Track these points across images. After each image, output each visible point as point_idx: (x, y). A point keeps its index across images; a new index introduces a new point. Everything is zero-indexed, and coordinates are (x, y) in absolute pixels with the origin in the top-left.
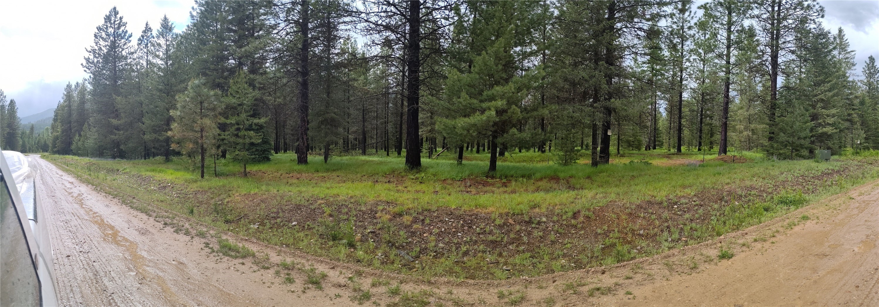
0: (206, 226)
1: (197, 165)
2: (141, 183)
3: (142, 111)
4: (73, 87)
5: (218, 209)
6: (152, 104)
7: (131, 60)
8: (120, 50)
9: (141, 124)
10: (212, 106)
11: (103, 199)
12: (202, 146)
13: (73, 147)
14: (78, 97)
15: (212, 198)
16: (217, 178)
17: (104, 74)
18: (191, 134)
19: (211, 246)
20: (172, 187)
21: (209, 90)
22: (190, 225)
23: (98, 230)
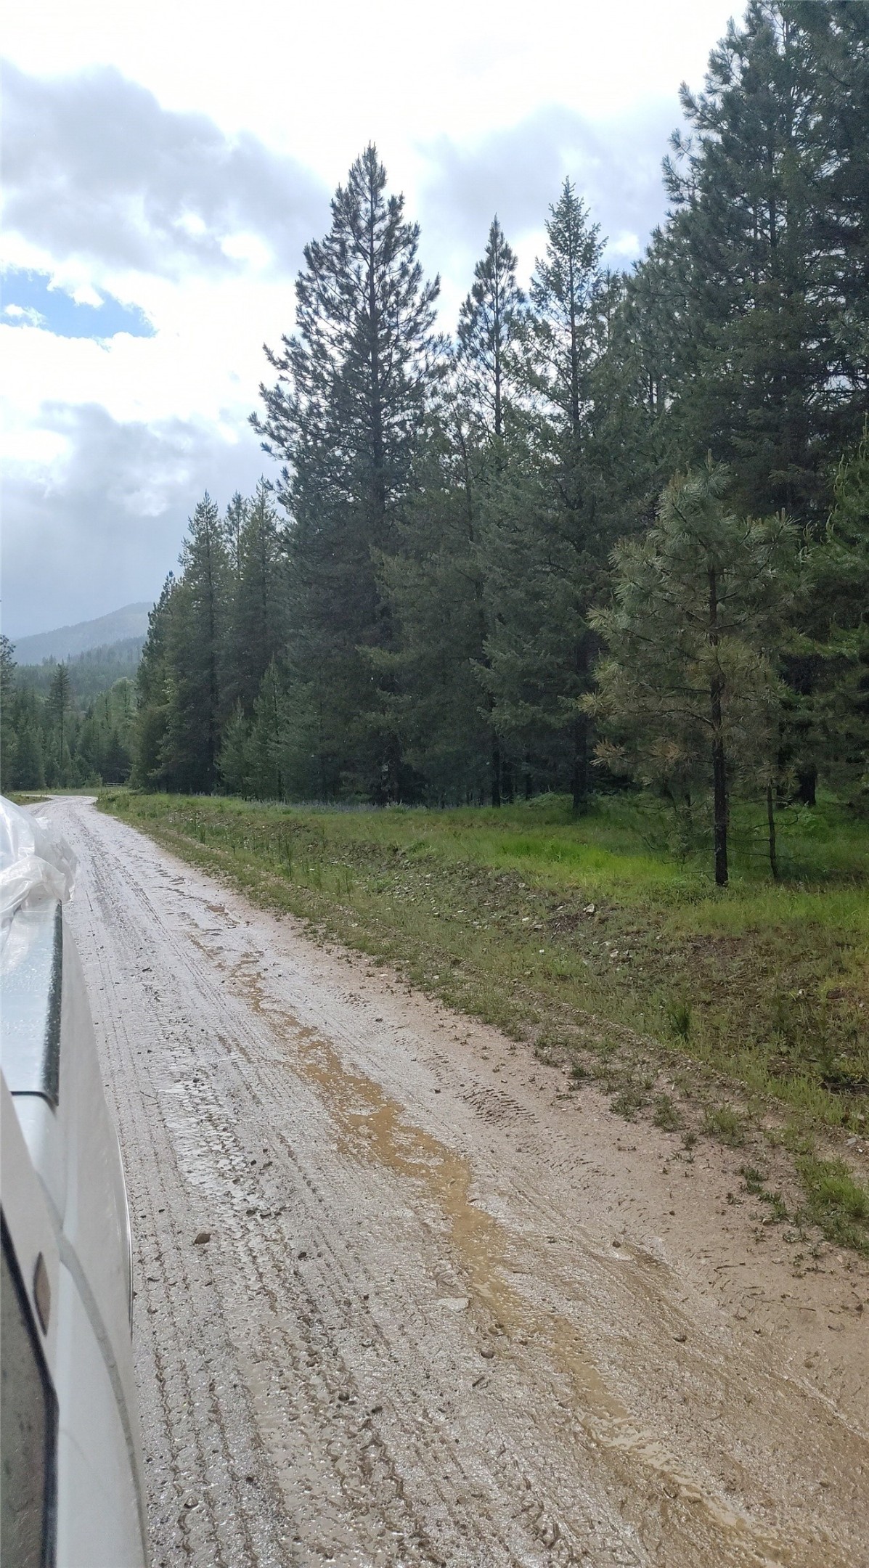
0: (745, 1094)
1: (696, 830)
2: (481, 902)
3: (481, 614)
4: (222, 515)
5: (792, 1022)
6: (516, 586)
7: (438, 400)
8: (396, 357)
9: (477, 666)
10: (756, 585)
11: (338, 971)
12: (719, 753)
13: (224, 761)
14: (241, 559)
15: (765, 972)
16: (782, 889)
17: (337, 461)
18: (672, 703)
19: (770, 1187)
20: (602, 921)
21: (742, 517)
22: (679, 1082)
23: (317, 1106)
